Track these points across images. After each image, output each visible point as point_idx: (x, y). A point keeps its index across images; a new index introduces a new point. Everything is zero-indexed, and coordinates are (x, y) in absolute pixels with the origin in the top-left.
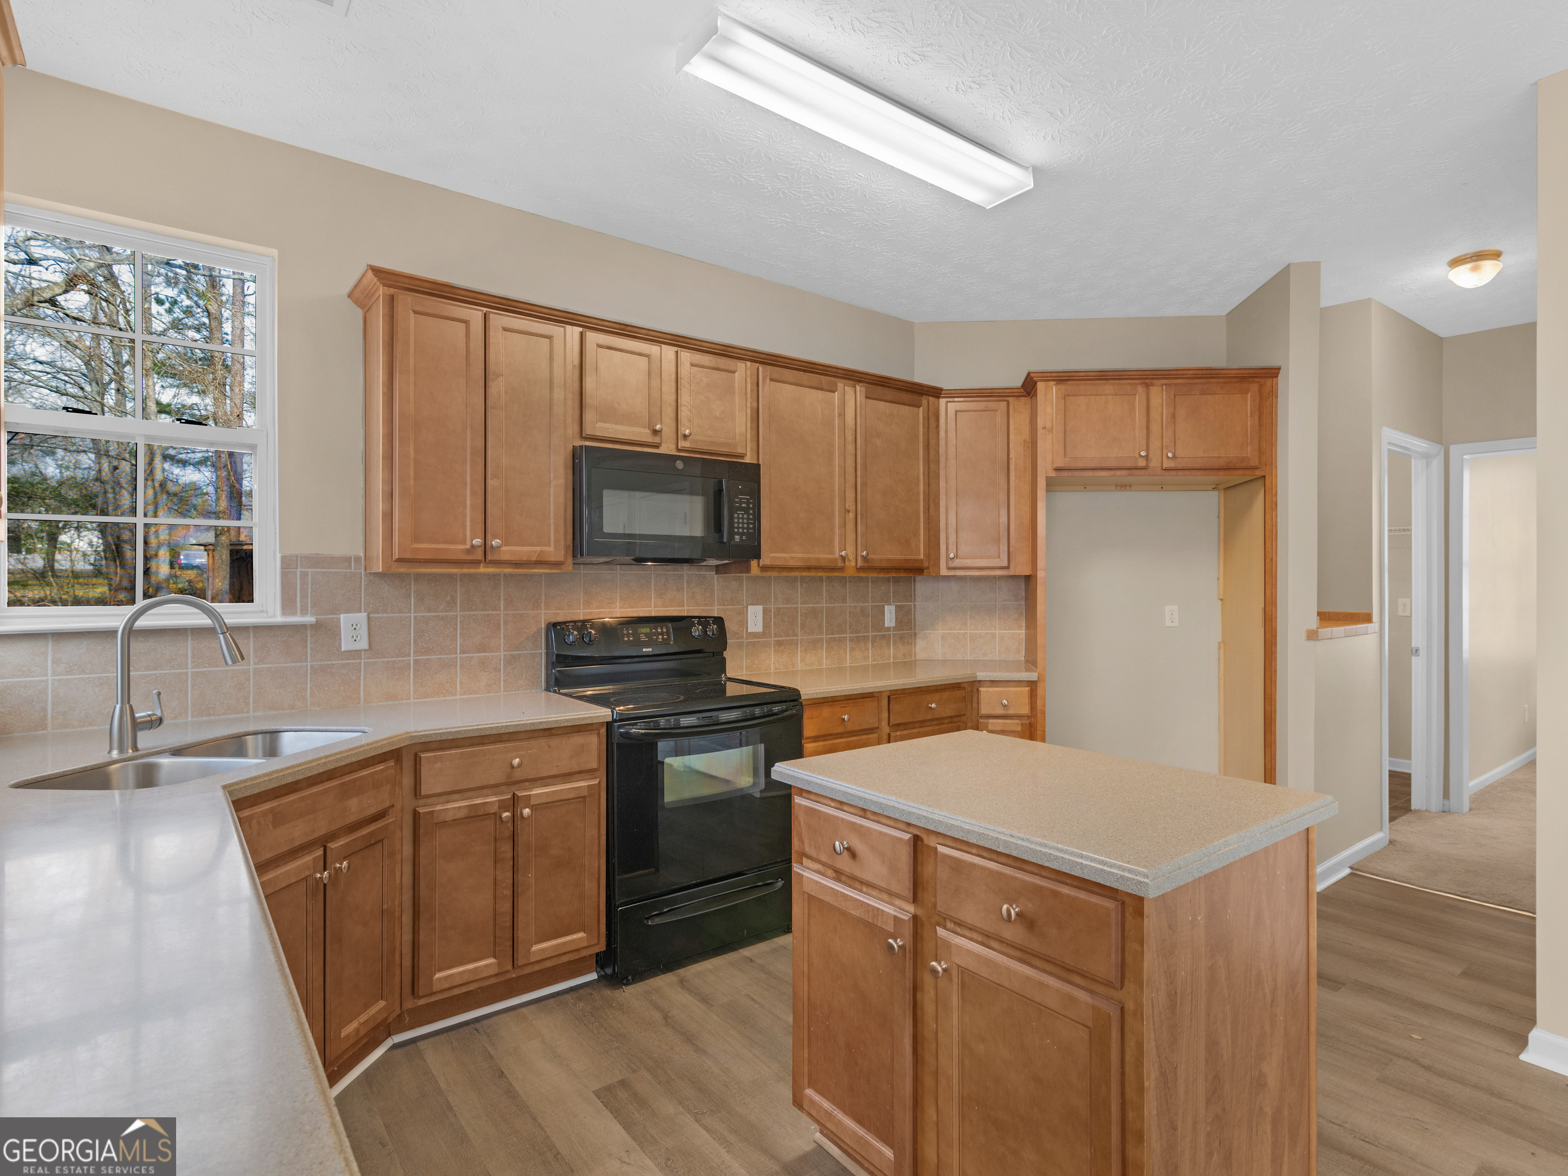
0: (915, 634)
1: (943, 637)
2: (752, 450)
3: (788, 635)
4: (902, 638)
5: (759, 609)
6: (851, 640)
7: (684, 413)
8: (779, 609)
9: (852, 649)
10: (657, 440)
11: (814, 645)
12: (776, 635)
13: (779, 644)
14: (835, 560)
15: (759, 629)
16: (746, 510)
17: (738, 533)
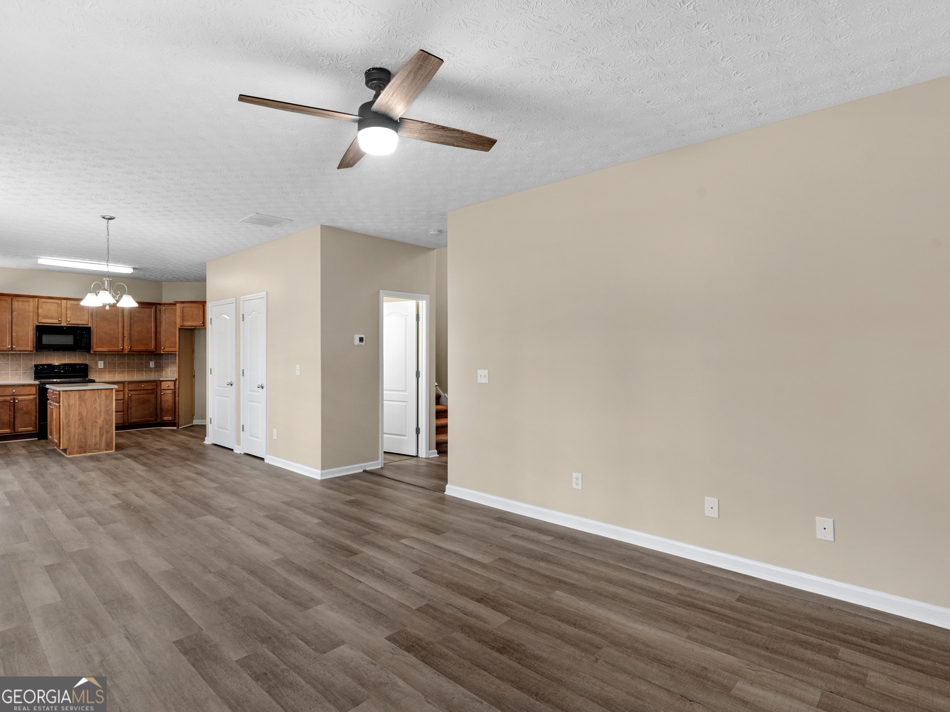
0: (163, 370)
1: (171, 371)
2: (91, 323)
3: (113, 369)
4: (157, 371)
5: (102, 362)
6: (136, 371)
7: (68, 315)
8: (109, 362)
9: (137, 373)
10: (60, 322)
11: (123, 372)
12: (108, 369)
13: (110, 371)
14: (119, 349)
15: (102, 367)
16: (86, 338)
17: (83, 343)
